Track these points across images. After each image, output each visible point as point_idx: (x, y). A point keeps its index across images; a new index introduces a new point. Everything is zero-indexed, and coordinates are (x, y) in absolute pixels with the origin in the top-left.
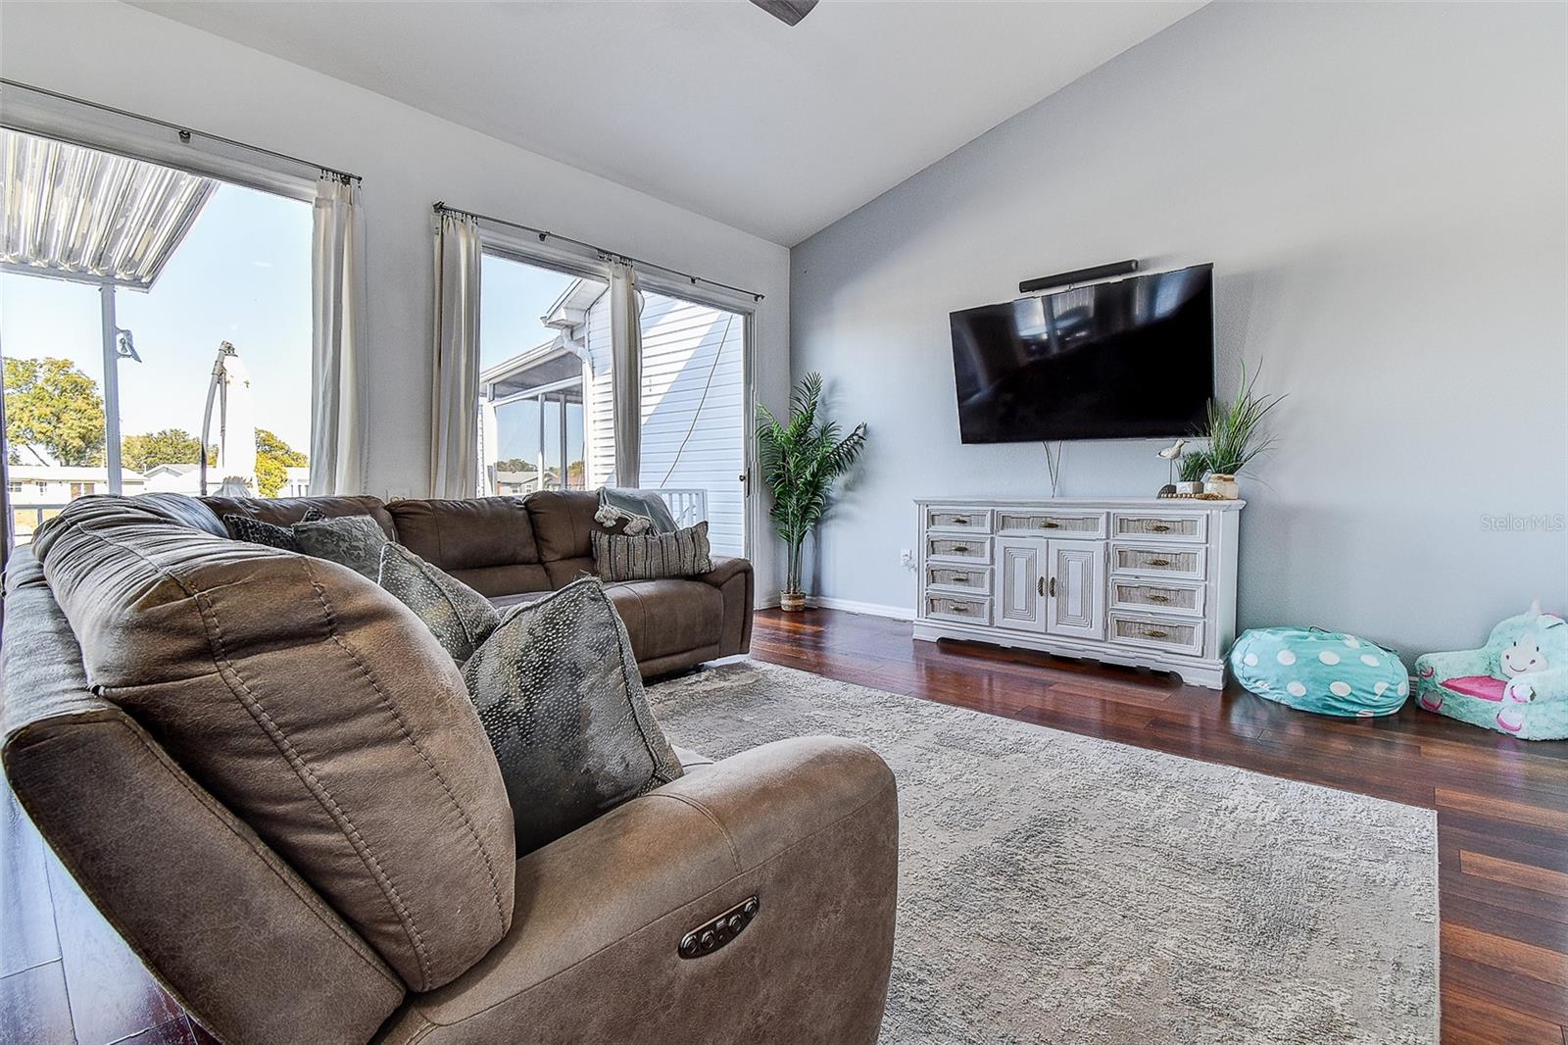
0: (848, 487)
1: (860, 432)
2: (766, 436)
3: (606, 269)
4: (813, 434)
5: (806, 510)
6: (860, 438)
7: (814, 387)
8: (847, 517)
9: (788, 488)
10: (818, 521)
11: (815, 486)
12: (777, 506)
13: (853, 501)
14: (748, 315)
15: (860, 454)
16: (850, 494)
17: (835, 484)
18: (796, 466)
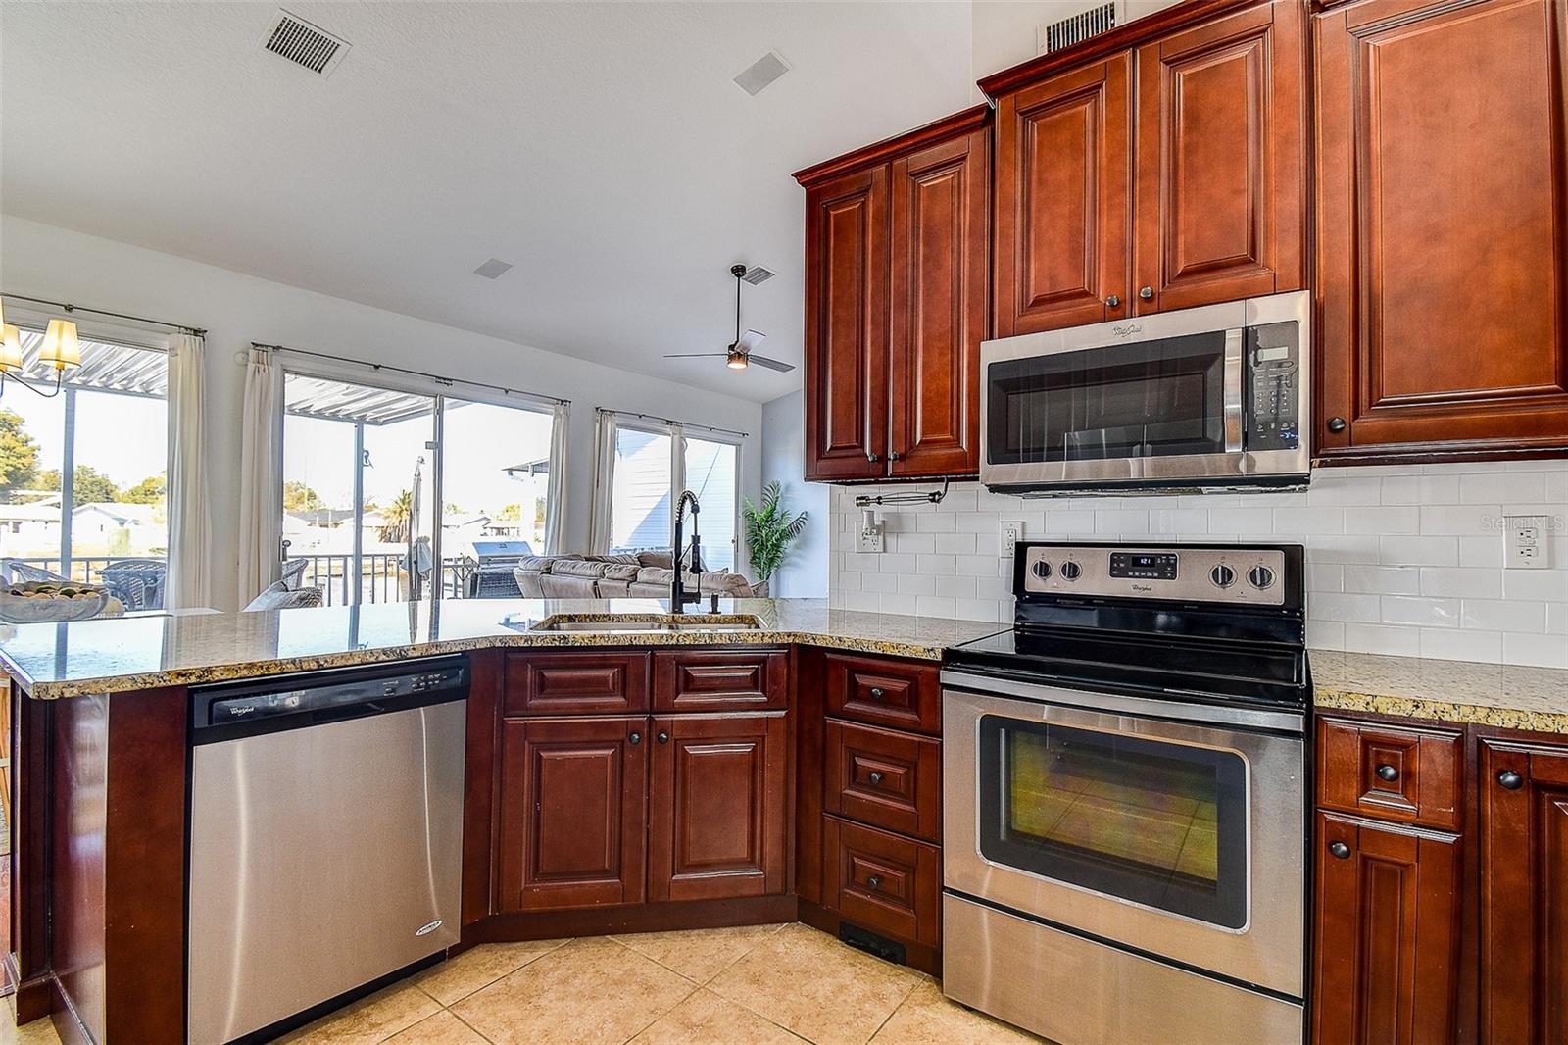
0: (797, 547)
1: (803, 516)
2: (750, 516)
3: (668, 429)
4: (776, 515)
5: (772, 560)
6: (804, 518)
7: (776, 487)
8: (796, 565)
9: (763, 546)
10: (778, 566)
11: (777, 546)
12: (753, 558)
13: (799, 556)
14: (738, 446)
15: (803, 529)
16: (798, 551)
17: (788, 545)
18: (767, 535)
